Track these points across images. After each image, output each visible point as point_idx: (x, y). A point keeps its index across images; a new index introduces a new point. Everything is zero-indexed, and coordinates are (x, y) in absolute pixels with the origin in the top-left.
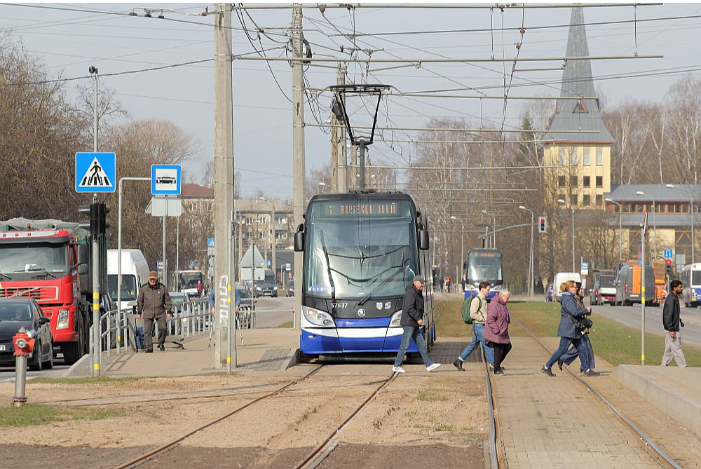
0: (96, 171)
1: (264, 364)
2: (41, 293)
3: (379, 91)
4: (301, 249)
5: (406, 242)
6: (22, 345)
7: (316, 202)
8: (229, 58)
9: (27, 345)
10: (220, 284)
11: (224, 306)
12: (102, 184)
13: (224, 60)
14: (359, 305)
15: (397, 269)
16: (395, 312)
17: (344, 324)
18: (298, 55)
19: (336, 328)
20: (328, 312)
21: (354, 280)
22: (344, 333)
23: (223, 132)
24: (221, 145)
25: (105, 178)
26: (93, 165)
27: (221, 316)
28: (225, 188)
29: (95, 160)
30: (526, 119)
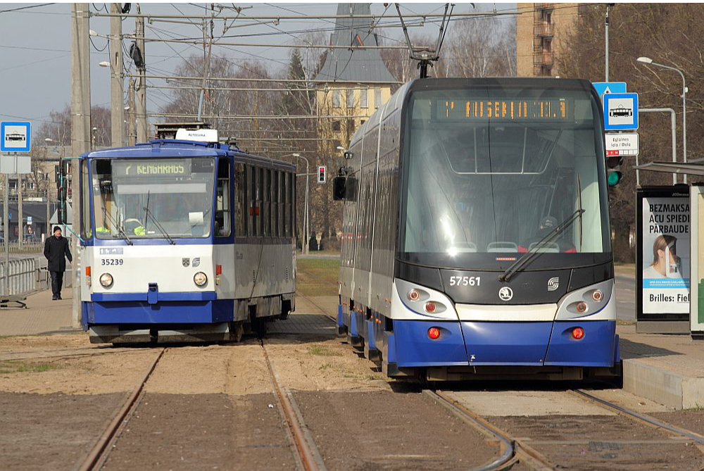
8: (87, 14)
13: (82, 17)
23: (80, 89)
24: (78, 103)
28: (83, 146)
30: (295, 56)
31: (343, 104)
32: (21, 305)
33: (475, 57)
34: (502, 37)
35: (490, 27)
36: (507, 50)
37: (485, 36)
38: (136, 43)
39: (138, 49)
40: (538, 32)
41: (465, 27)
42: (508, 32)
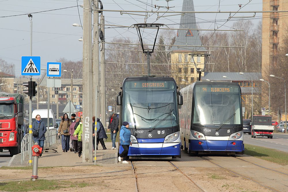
0: (31, 65)
1: (105, 160)
2: (2, 125)
3: (158, 27)
4: (120, 104)
5: (172, 101)
6: (36, 151)
7: (127, 81)
8: (90, 10)
9: (39, 151)
10: (85, 121)
11: (87, 132)
12: (34, 72)
13: (88, 11)
14: (149, 132)
15: (167, 115)
16: (167, 135)
17: (141, 141)
18: (96, 8)
19: (138, 143)
20: (134, 135)
21: (147, 119)
22: (142, 146)
23: (87, 47)
24: (86, 53)
25: (36, 69)
26: (30, 62)
27: (86, 137)
28: (88, 74)
29: (31, 60)
30: (161, 39)
31: (183, 61)
32: (55, 151)
33: (242, 40)
34: (254, 31)
35: (249, 27)
36: (257, 37)
37: (247, 30)
38: (100, 29)
39: (101, 31)
40: (272, 28)
41: (238, 26)
42: (257, 29)
